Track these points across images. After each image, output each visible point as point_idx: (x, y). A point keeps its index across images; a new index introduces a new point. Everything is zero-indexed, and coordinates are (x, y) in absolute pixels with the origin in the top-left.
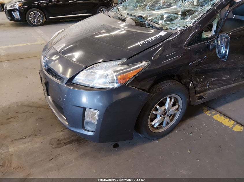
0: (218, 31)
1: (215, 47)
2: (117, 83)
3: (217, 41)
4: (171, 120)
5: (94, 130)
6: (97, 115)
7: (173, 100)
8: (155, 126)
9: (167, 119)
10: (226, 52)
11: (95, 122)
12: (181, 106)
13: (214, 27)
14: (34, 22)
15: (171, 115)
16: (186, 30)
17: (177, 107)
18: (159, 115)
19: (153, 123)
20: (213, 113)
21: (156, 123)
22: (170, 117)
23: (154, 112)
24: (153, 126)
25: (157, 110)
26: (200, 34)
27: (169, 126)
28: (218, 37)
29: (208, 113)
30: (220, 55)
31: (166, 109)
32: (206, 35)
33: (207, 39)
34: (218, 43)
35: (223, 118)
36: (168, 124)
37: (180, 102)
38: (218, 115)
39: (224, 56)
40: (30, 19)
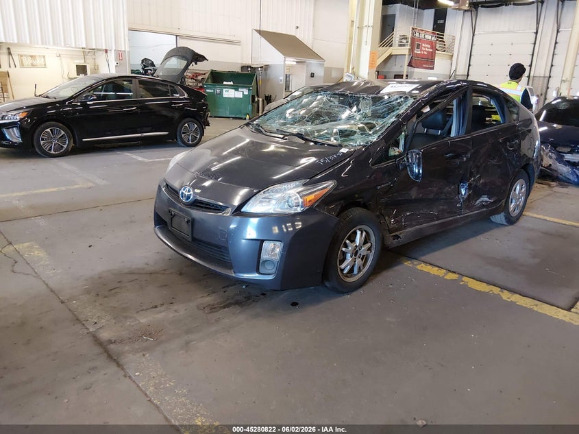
0: (407, 147)
1: (405, 167)
2: (302, 207)
3: (408, 159)
4: (364, 265)
5: (274, 270)
6: (278, 250)
7: (364, 233)
8: (345, 272)
9: (359, 262)
10: (419, 171)
11: (277, 258)
12: (374, 244)
13: (402, 143)
14: (50, 150)
15: (364, 256)
16: (370, 145)
17: (369, 245)
18: (349, 255)
19: (342, 266)
20: (415, 263)
21: (346, 266)
22: (362, 259)
23: (344, 249)
24: (342, 270)
25: (346, 246)
26: (387, 151)
27: (361, 274)
28: (407, 154)
29: (408, 264)
30: (412, 175)
31: (356, 246)
32: (394, 152)
33: (395, 157)
34: (408, 161)
35: (430, 267)
36: (360, 270)
37: (373, 238)
38: (423, 265)
39: (417, 176)
40: (42, 142)
